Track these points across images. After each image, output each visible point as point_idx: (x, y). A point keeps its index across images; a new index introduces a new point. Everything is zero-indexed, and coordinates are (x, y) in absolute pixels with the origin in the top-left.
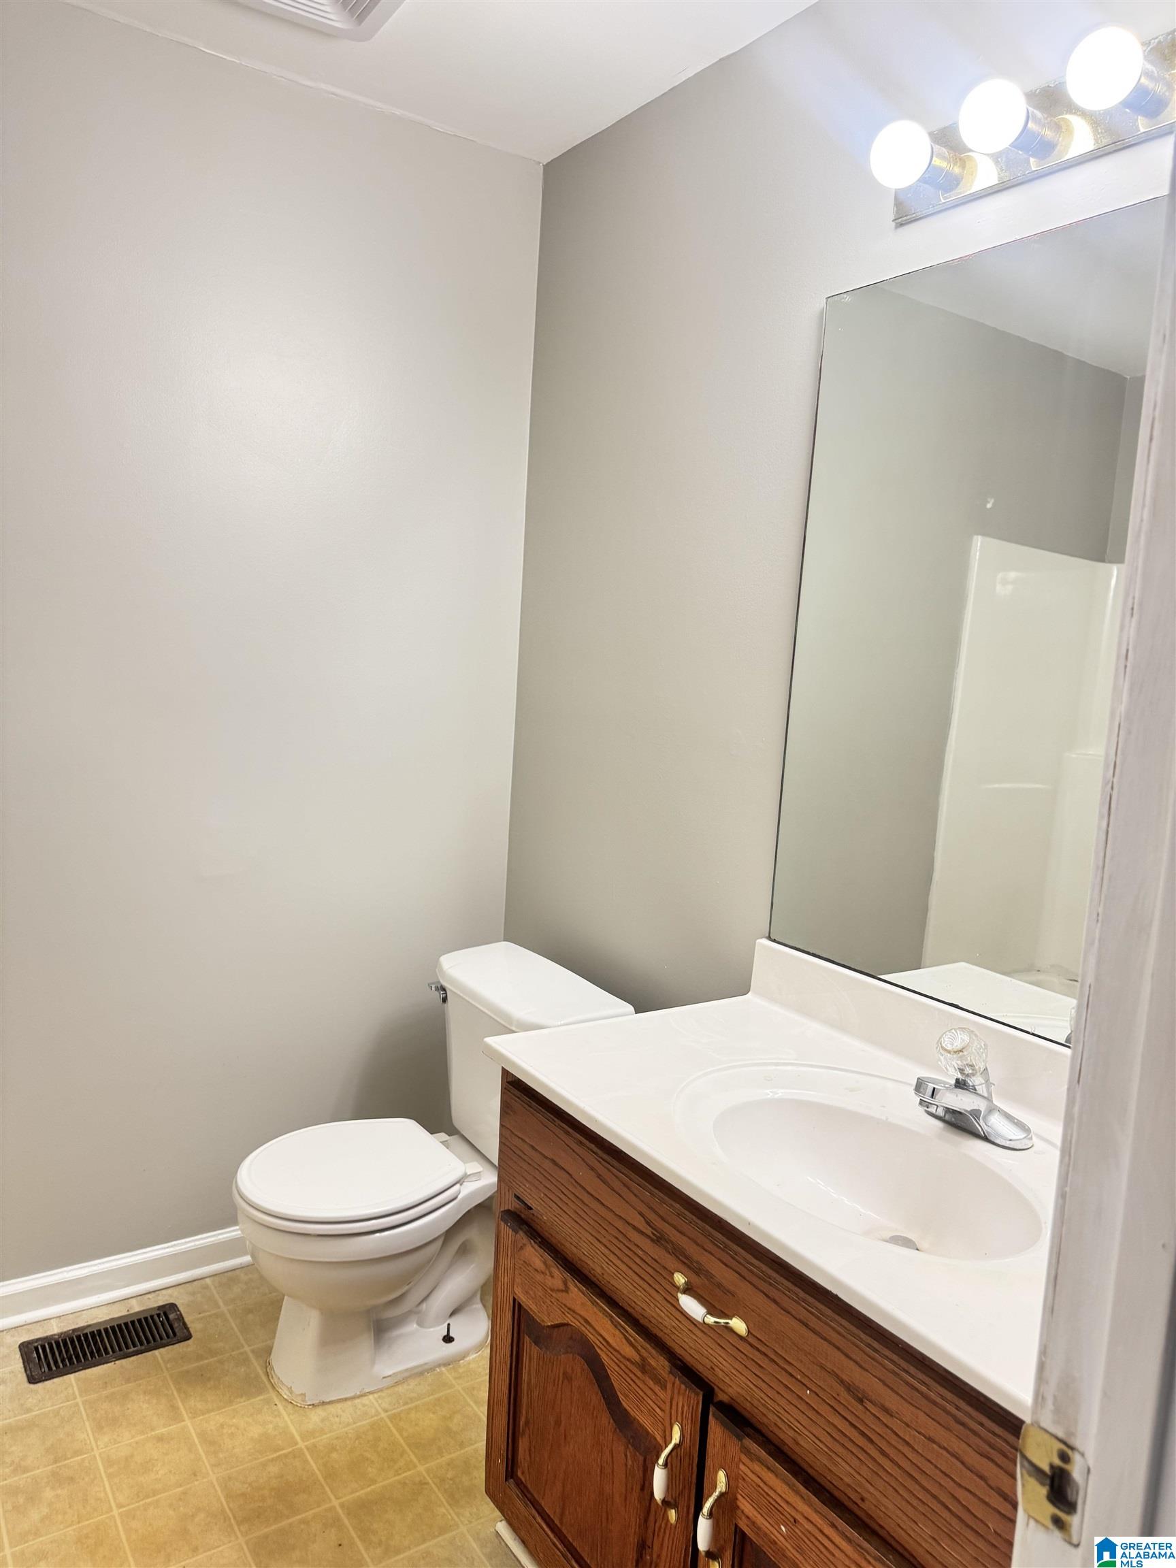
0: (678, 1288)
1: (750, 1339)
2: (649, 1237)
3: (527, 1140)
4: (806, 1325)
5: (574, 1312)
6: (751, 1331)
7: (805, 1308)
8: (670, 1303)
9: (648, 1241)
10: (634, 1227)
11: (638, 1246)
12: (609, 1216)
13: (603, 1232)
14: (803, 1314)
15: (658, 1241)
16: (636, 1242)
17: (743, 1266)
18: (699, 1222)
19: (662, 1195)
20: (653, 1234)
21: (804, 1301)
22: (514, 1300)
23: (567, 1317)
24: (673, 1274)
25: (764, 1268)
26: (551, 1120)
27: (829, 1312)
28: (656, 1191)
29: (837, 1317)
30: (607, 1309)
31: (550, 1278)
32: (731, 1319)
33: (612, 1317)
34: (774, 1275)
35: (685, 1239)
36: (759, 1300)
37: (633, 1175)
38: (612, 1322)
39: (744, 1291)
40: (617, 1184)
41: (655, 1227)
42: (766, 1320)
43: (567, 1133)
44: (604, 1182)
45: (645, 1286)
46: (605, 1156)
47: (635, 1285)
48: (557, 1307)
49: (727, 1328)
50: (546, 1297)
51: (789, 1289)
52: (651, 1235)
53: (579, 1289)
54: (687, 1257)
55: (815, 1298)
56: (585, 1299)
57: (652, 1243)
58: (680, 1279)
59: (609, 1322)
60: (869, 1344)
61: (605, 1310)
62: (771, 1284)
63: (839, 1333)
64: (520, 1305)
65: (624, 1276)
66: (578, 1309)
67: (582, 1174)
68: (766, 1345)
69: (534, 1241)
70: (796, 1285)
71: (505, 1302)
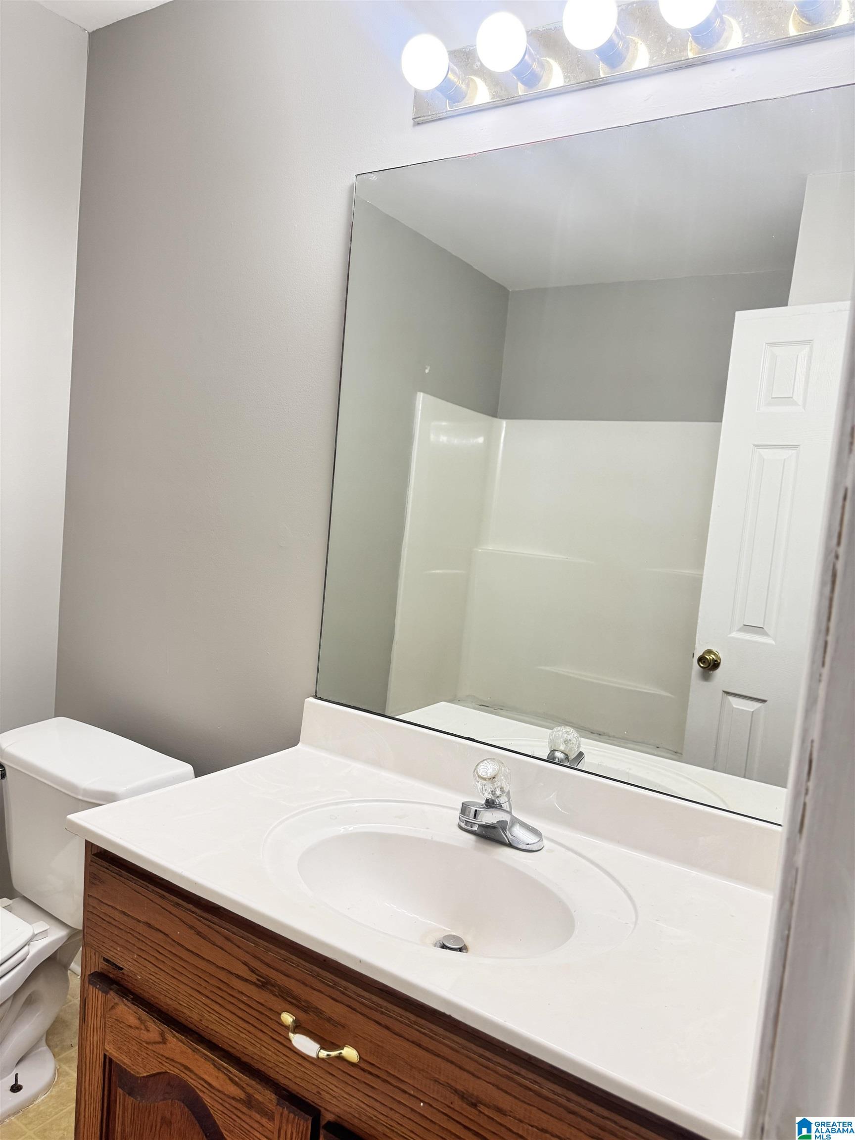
0: (287, 1028)
1: (363, 1065)
2: (254, 984)
3: (118, 907)
4: (420, 1046)
5: (172, 1060)
6: (362, 1056)
7: (417, 1030)
8: (278, 1041)
9: (253, 987)
10: (238, 977)
11: (242, 993)
12: (211, 969)
13: (204, 984)
14: (415, 1035)
15: (264, 987)
16: (240, 990)
17: (354, 999)
18: (307, 965)
19: (266, 944)
20: (258, 980)
21: (415, 1023)
22: (105, 1056)
23: (165, 1066)
24: (280, 1014)
25: (375, 998)
26: (144, 886)
27: (441, 1031)
28: (261, 941)
29: (448, 1034)
30: (209, 1054)
31: (145, 1032)
32: (343, 1049)
33: (214, 1060)
34: (385, 1004)
35: (293, 981)
36: (371, 1029)
37: (235, 929)
38: (215, 1066)
39: (356, 1022)
40: (219, 940)
41: (260, 974)
42: (379, 1046)
43: (163, 897)
44: (204, 937)
45: (252, 1029)
46: (206, 915)
47: (239, 1028)
48: (153, 1058)
49: (340, 1058)
50: (142, 1051)
51: (400, 1014)
52: (258, 982)
53: (177, 1038)
54: (294, 998)
55: (425, 1020)
56: (184, 1048)
57: (257, 989)
58: (287, 1018)
59: (212, 1066)
60: (482, 1055)
61: (206, 1055)
62: (382, 1013)
63: (452, 1048)
64: (111, 1060)
65: (228, 1021)
66: (178, 1058)
67: (179, 932)
68: (379, 1068)
69: (127, 999)
70: (406, 1010)
71: (94, 1060)
